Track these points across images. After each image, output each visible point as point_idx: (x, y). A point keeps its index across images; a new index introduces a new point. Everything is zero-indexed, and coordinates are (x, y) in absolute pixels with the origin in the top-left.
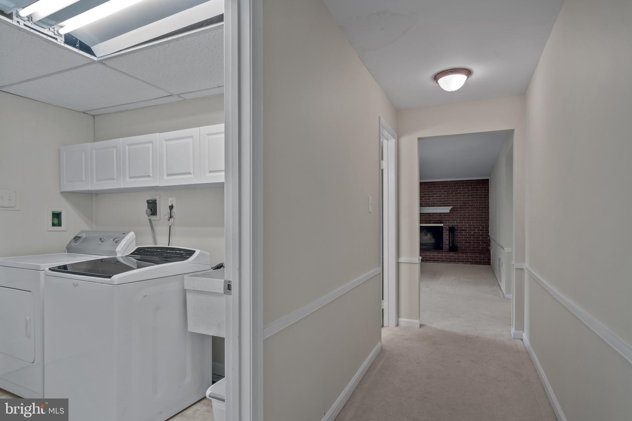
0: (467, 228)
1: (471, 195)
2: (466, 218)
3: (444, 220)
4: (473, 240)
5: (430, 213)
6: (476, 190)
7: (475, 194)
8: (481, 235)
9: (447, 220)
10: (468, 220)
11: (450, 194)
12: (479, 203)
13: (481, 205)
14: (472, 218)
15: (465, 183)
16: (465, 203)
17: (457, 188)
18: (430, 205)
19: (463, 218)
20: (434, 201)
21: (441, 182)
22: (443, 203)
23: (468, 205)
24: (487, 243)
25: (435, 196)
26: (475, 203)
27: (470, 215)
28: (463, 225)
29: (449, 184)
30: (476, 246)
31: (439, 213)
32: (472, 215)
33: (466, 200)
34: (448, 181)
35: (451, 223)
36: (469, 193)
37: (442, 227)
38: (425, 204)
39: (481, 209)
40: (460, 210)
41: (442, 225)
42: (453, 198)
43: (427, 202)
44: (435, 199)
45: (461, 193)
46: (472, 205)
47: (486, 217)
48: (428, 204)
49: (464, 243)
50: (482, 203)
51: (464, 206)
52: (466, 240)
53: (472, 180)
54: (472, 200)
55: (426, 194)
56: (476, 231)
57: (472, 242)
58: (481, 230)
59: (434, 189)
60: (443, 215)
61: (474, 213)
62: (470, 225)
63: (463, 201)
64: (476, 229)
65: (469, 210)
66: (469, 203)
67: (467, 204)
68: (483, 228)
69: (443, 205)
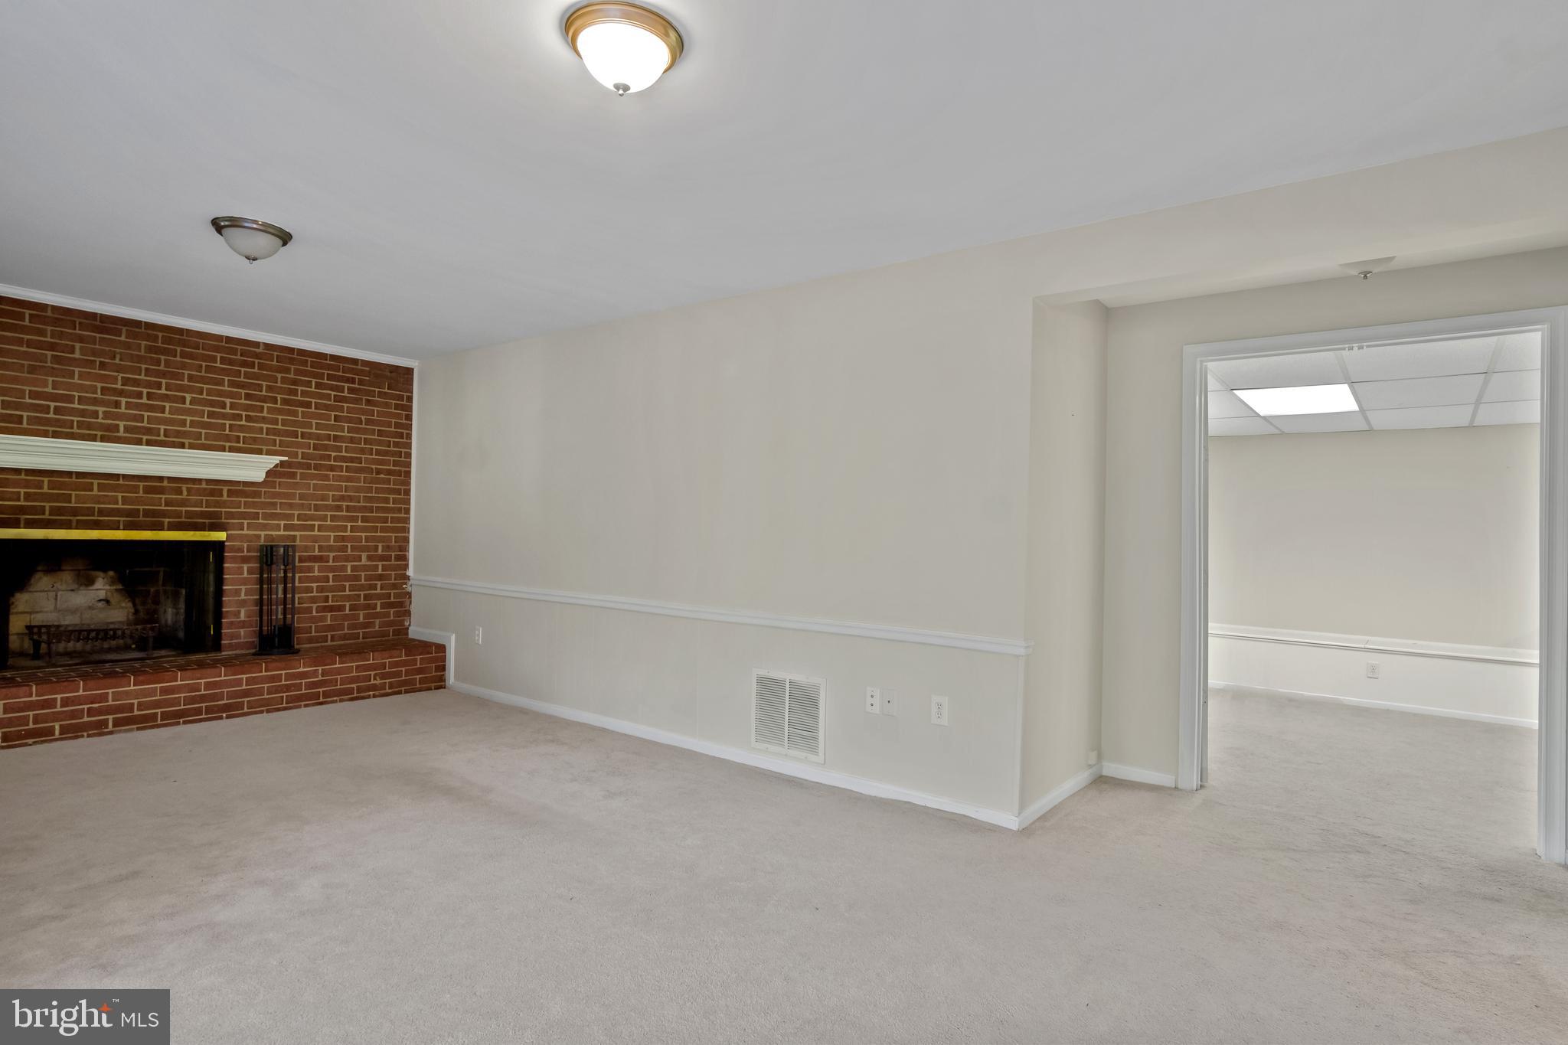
0: (331, 549)
1: (350, 420)
2: (327, 508)
3: (231, 515)
4: (349, 598)
5: (161, 479)
6: (368, 402)
7: (363, 418)
8: (380, 577)
9: (244, 516)
10: (333, 518)
11: (264, 399)
12: (378, 452)
13: (382, 462)
14: (348, 509)
15: (329, 367)
16: (326, 448)
17: (295, 382)
18: (162, 438)
19: (317, 508)
20: (183, 423)
21: (219, 338)
22: (228, 438)
23: (336, 459)
24: (401, 604)
25: (188, 397)
26: (362, 451)
27: (342, 498)
28: (315, 539)
29: (257, 356)
30: (361, 620)
31: (209, 481)
32: (351, 499)
33: (328, 437)
34: (257, 344)
35: (264, 527)
36: (341, 409)
37: (219, 546)
38: (127, 429)
39: (382, 476)
40: (303, 476)
41: (222, 536)
42: (276, 422)
43: (145, 424)
44: (188, 412)
45: (308, 405)
46: (352, 460)
47: (399, 510)
48: (149, 431)
49: (314, 614)
50: (386, 453)
51: (322, 457)
52: (326, 599)
53: (355, 361)
54: (352, 440)
55: (137, 383)
56: (364, 561)
57: (348, 604)
58: (382, 558)
59: (184, 366)
60: (225, 493)
61: (358, 489)
62: (343, 539)
63: (318, 437)
64: (364, 555)
65: (340, 479)
66: (339, 449)
67: (333, 454)
68: (387, 548)
69: (227, 444)
